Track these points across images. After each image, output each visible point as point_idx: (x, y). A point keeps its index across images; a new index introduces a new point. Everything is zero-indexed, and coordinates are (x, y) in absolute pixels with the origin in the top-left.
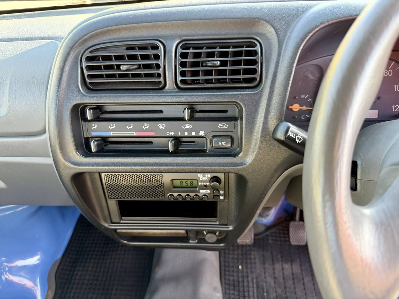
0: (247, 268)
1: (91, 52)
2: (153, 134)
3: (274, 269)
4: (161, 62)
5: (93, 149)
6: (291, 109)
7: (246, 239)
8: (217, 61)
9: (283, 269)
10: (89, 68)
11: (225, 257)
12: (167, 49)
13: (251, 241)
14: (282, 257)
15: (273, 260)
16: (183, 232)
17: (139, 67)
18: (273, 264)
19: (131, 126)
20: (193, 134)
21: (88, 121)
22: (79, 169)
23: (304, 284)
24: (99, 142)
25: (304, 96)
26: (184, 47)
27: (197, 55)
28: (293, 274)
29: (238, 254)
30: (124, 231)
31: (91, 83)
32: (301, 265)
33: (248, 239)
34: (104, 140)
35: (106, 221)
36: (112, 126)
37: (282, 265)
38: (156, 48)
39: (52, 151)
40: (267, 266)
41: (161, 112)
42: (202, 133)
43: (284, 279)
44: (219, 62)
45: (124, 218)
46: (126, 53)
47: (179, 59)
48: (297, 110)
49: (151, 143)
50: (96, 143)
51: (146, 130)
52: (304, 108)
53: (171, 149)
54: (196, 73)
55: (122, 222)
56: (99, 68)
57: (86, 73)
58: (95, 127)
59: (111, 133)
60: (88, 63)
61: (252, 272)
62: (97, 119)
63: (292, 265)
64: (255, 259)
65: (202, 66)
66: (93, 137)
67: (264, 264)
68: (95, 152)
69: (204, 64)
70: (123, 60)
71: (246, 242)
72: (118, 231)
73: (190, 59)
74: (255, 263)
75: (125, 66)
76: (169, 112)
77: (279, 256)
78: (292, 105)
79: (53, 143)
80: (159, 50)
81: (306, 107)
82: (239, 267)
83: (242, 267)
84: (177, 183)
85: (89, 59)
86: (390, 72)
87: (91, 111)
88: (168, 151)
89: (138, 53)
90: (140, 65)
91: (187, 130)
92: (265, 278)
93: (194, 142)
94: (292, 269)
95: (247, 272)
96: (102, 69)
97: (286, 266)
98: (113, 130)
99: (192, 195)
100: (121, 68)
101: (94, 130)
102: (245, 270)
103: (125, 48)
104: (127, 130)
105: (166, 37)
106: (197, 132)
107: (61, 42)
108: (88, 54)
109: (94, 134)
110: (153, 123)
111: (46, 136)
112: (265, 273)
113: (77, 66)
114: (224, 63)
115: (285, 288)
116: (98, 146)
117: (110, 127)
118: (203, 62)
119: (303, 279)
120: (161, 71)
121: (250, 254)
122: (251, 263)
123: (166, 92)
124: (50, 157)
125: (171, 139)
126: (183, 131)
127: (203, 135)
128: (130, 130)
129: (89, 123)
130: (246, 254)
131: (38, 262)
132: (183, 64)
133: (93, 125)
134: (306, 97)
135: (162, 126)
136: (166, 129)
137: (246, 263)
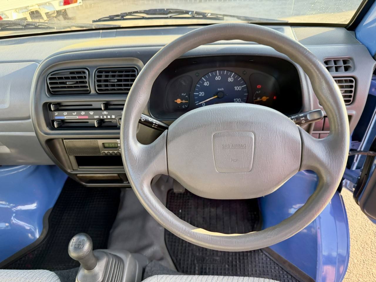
0: (185, 211)
1: (51, 75)
2: (87, 117)
3: (204, 212)
4: (87, 80)
5: (56, 126)
6: (176, 102)
7: (180, 190)
8: (115, 79)
9: (210, 212)
10: (51, 83)
11: (170, 205)
12: (90, 73)
13: (183, 191)
14: (210, 204)
15: (204, 206)
16: (116, 175)
17: (77, 83)
18: (204, 209)
19: (75, 113)
20: (109, 117)
21: (52, 111)
22: (49, 137)
23: (223, 222)
24: (59, 122)
25: (183, 94)
26: (99, 72)
27: (107, 76)
28: (217, 215)
29: (180, 203)
30: (81, 175)
31: (52, 91)
32: (223, 209)
33: (182, 189)
34: (63, 121)
35: (69, 168)
36: (65, 113)
37: (210, 209)
38: (84, 73)
39: (34, 127)
40: (199, 210)
41: (91, 105)
42: (113, 117)
43: (210, 218)
44: (116, 80)
45: (80, 167)
46: (70, 76)
47: (97, 78)
48: (180, 103)
49: (87, 122)
50: (57, 123)
51: (83, 115)
52: (184, 101)
53: (96, 125)
54: (107, 86)
55: (79, 169)
56: (56, 83)
57: (50, 86)
58: (57, 114)
59: (65, 117)
60: (50, 81)
61: (188, 214)
62: (57, 110)
63: (216, 209)
64: (191, 205)
65: (110, 82)
66: (56, 120)
67: (197, 208)
68: (57, 128)
69: (110, 81)
70: (68, 79)
71: (180, 191)
72: (78, 175)
73: (103, 78)
74: (191, 208)
75: (69, 83)
76: (95, 105)
77: (209, 203)
78: (176, 100)
79: (34, 123)
80: (86, 74)
81: (185, 100)
82: (179, 210)
83: (182, 211)
84: (106, 145)
85: (50, 79)
86: (232, 79)
87: (54, 105)
88: (95, 127)
89: (76, 75)
90: (77, 82)
91: (105, 115)
92: (197, 218)
93: (111, 122)
94: (216, 212)
95: (185, 214)
96: (63, 79)
97: (213, 210)
98: (66, 115)
99: (116, 152)
100: (67, 83)
101: (56, 116)
102: (183, 213)
103: (69, 73)
104: (73, 115)
105: (90, 67)
106: (111, 116)
107: (39, 63)
108: (50, 76)
109: (56, 118)
110: (87, 112)
111: (30, 120)
112: (197, 215)
113: (45, 83)
114: (119, 81)
115: (210, 224)
116: (58, 124)
117: (64, 114)
118: (110, 80)
119: (223, 218)
120: (87, 85)
121: (188, 202)
122: (188, 208)
123: (91, 95)
124: (33, 132)
125: (96, 120)
126: (103, 115)
127: (114, 118)
128: (75, 115)
129: (54, 112)
130: (185, 202)
131: (35, 208)
132: (99, 81)
133: (56, 113)
134: (185, 95)
135: (91, 113)
136: (94, 115)
137: (185, 208)
